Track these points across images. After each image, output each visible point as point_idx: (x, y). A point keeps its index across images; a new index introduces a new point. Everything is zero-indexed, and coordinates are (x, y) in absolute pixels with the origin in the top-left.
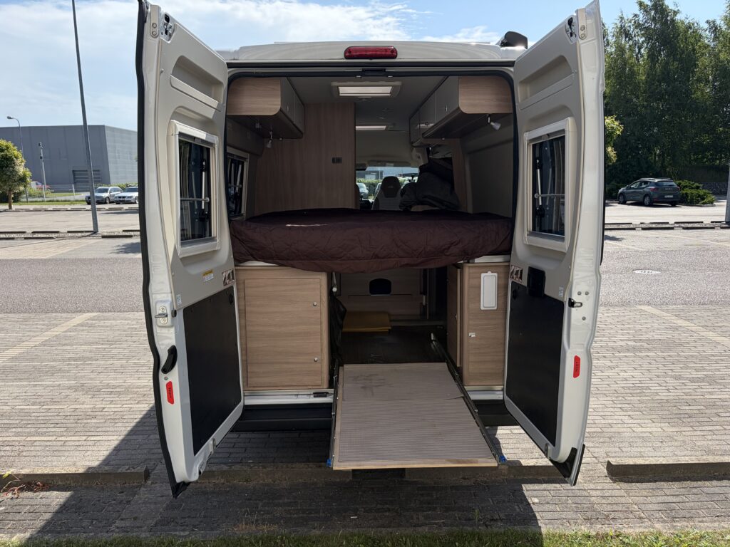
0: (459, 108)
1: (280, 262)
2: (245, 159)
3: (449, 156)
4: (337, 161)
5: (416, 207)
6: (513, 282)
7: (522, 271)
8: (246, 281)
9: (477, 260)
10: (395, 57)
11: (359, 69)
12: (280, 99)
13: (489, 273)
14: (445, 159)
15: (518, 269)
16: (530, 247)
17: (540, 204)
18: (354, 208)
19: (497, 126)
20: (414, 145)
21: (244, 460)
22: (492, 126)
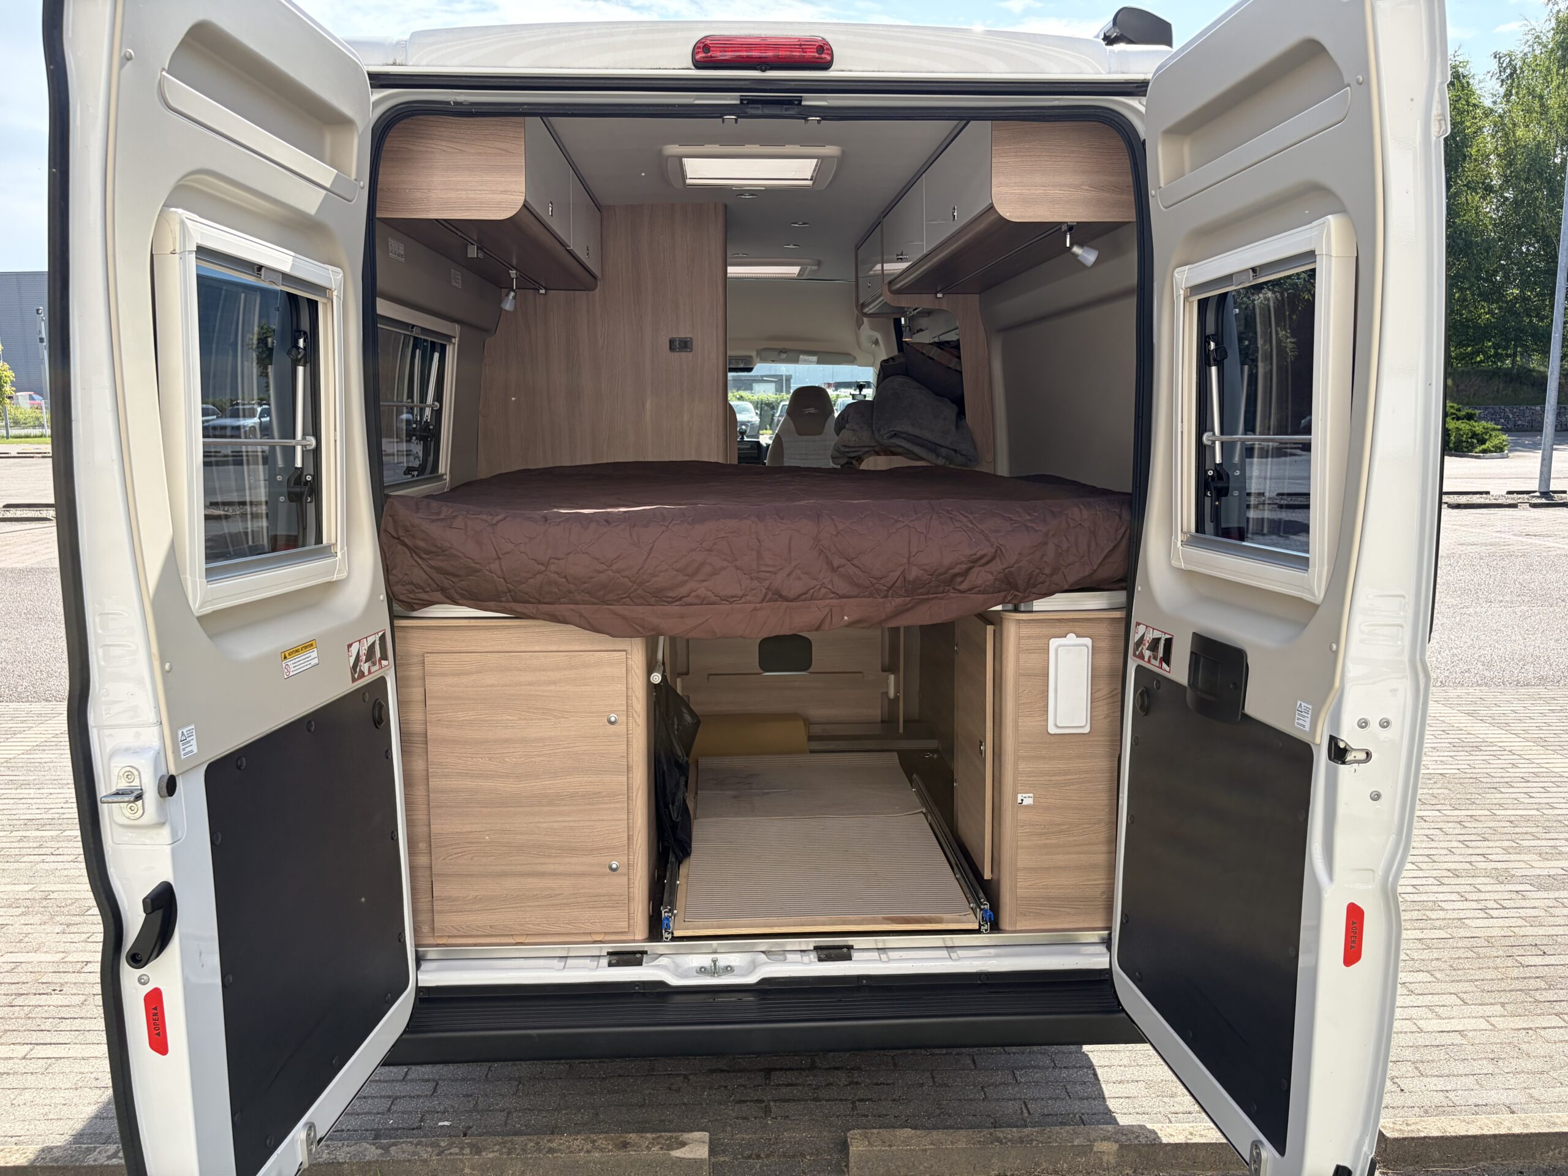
0: (991, 207)
1: (518, 607)
2: (449, 338)
3: (952, 337)
4: (681, 345)
5: (871, 459)
6: (1139, 669)
7: (1169, 642)
8: (429, 659)
9: (1039, 605)
10: (826, 66)
11: (731, 99)
12: (522, 179)
13: (1072, 638)
14: (940, 345)
15: (1157, 635)
16: (1189, 576)
17: (1218, 460)
18: (721, 460)
19: (1088, 256)
20: (866, 310)
21: (428, 1123)
22: (1075, 256)
